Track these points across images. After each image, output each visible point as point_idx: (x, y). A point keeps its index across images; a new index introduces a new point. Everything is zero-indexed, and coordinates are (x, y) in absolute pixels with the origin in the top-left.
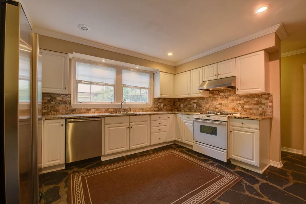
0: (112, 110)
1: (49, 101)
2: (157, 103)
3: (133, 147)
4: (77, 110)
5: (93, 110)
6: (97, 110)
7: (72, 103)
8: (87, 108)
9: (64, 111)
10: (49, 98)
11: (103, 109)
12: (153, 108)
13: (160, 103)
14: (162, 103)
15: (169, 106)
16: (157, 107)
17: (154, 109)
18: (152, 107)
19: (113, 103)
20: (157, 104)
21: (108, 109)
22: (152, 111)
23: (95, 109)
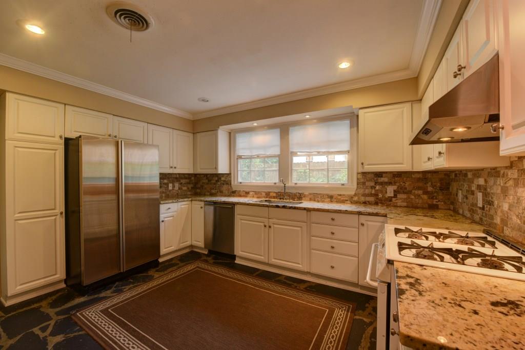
0: (275, 195)
1: (216, 181)
2: (372, 184)
3: (274, 261)
4: (236, 192)
5: (251, 193)
6: (256, 193)
7: (232, 183)
8: (245, 190)
9: (227, 192)
10: (217, 179)
11: (263, 193)
12: (360, 195)
13: (381, 184)
14: (390, 183)
15: (420, 192)
16: (371, 195)
17: (363, 199)
18: (355, 195)
19: (277, 185)
20: (372, 187)
21: (269, 192)
22: (356, 203)
23: (253, 191)
